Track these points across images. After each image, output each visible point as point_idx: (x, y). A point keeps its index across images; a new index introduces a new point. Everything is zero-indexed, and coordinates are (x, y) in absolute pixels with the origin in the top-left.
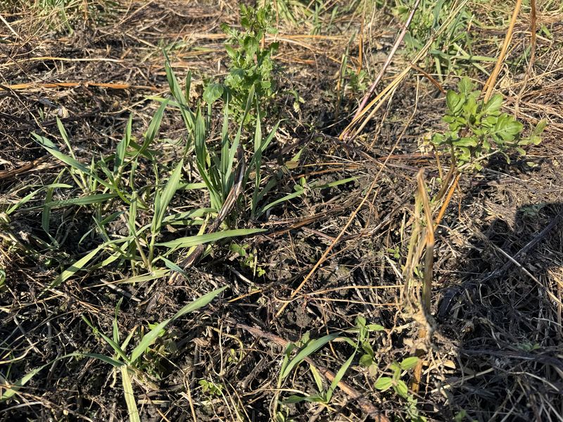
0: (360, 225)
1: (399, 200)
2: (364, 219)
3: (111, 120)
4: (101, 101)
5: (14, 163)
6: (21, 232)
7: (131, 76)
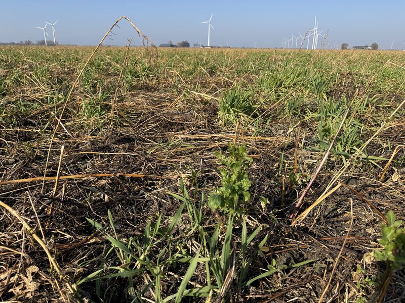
0: (315, 295)
1: (342, 276)
2: (317, 290)
3: (134, 201)
4: (127, 187)
5: (75, 238)
6: (84, 299)
7: (145, 168)
